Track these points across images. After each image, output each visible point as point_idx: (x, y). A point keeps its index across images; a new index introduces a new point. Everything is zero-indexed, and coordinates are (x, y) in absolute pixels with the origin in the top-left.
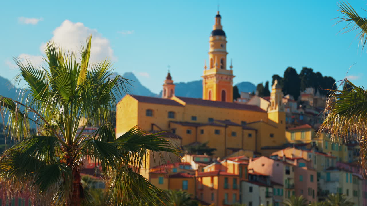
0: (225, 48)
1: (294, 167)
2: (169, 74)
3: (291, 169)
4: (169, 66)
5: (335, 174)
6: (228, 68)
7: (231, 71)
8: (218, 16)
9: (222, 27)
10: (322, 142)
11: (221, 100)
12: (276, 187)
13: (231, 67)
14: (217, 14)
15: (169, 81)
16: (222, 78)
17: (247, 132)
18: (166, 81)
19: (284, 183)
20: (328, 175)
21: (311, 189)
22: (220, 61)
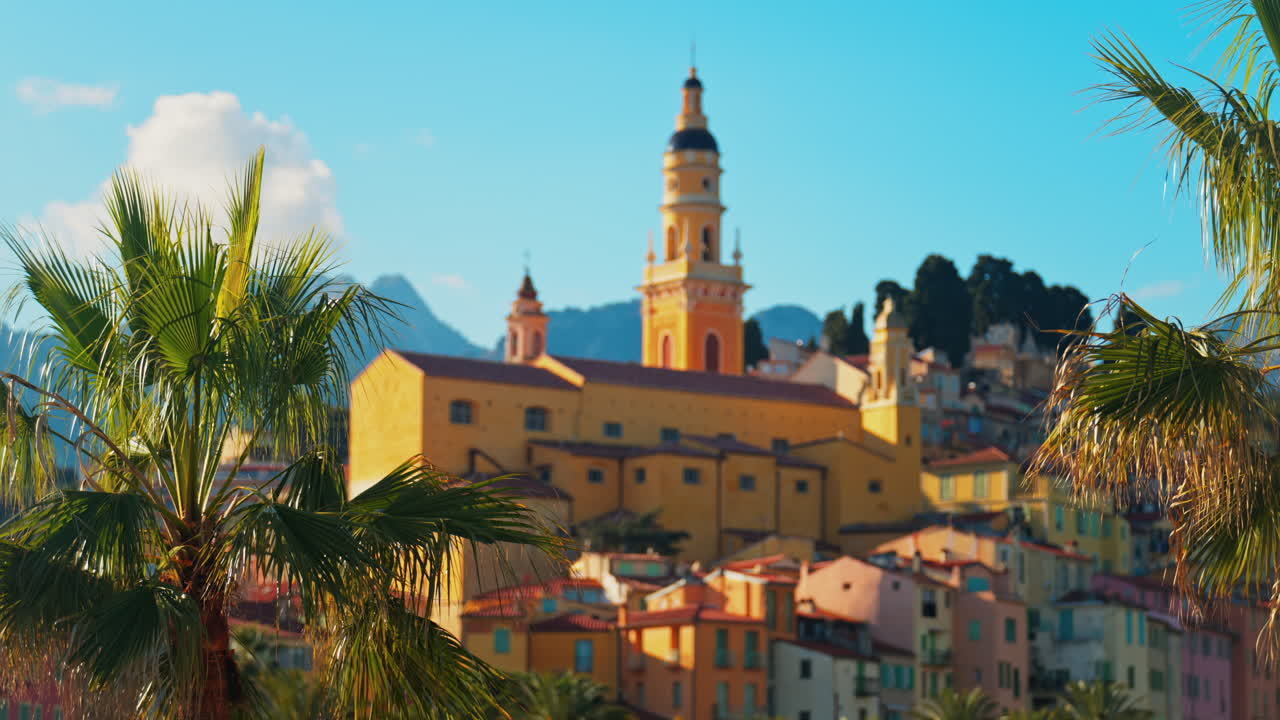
0: (716, 192)
1: (952, 594)
2: (528, 282)
3: (940, 597)
4: (527, 255)
5: (1088, 616)
6: (726, 259)
7: (737, 271)
8: (694, 84)
9: (705, 119)
10: (1043, 506)
11: (702, 367)
12: (889, 661)
13: (737, 255)
14: (688, 75)
15: (529, 305)
16: (706, 292)
17: (790, 475)
18: (518, 304)
19: (917, 648)
20: (1067, 617)
21: (1009, 665)
22: (700, 236)
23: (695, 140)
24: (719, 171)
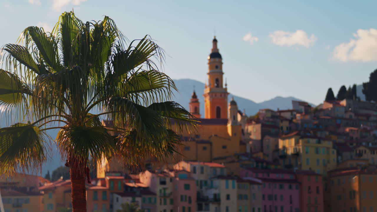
0: (221, 68)
2: (194, 94)
3: (168, 180)
4: (194, 86)
5: (216, 182)
6: (224, 87)
7: (226, 89)
8: (215, 41)
9: (218, 50)
11: (215, 117)
13: (226, 85)
14: (213, 38)
15: (194, 100)
16: (216, 95)
17: (201, 146)
18: (191, 100)
19: (158, 193)
21: (186, 196)
22: (215, 81)
23: (216, 56)
24: (221, 63)
